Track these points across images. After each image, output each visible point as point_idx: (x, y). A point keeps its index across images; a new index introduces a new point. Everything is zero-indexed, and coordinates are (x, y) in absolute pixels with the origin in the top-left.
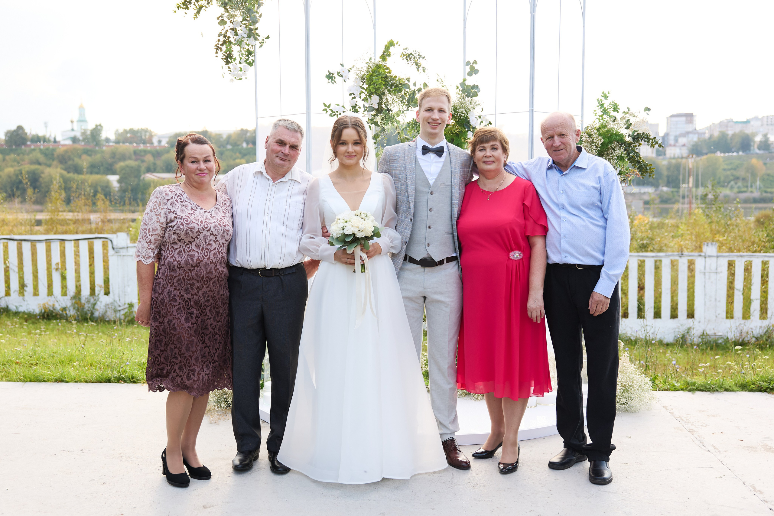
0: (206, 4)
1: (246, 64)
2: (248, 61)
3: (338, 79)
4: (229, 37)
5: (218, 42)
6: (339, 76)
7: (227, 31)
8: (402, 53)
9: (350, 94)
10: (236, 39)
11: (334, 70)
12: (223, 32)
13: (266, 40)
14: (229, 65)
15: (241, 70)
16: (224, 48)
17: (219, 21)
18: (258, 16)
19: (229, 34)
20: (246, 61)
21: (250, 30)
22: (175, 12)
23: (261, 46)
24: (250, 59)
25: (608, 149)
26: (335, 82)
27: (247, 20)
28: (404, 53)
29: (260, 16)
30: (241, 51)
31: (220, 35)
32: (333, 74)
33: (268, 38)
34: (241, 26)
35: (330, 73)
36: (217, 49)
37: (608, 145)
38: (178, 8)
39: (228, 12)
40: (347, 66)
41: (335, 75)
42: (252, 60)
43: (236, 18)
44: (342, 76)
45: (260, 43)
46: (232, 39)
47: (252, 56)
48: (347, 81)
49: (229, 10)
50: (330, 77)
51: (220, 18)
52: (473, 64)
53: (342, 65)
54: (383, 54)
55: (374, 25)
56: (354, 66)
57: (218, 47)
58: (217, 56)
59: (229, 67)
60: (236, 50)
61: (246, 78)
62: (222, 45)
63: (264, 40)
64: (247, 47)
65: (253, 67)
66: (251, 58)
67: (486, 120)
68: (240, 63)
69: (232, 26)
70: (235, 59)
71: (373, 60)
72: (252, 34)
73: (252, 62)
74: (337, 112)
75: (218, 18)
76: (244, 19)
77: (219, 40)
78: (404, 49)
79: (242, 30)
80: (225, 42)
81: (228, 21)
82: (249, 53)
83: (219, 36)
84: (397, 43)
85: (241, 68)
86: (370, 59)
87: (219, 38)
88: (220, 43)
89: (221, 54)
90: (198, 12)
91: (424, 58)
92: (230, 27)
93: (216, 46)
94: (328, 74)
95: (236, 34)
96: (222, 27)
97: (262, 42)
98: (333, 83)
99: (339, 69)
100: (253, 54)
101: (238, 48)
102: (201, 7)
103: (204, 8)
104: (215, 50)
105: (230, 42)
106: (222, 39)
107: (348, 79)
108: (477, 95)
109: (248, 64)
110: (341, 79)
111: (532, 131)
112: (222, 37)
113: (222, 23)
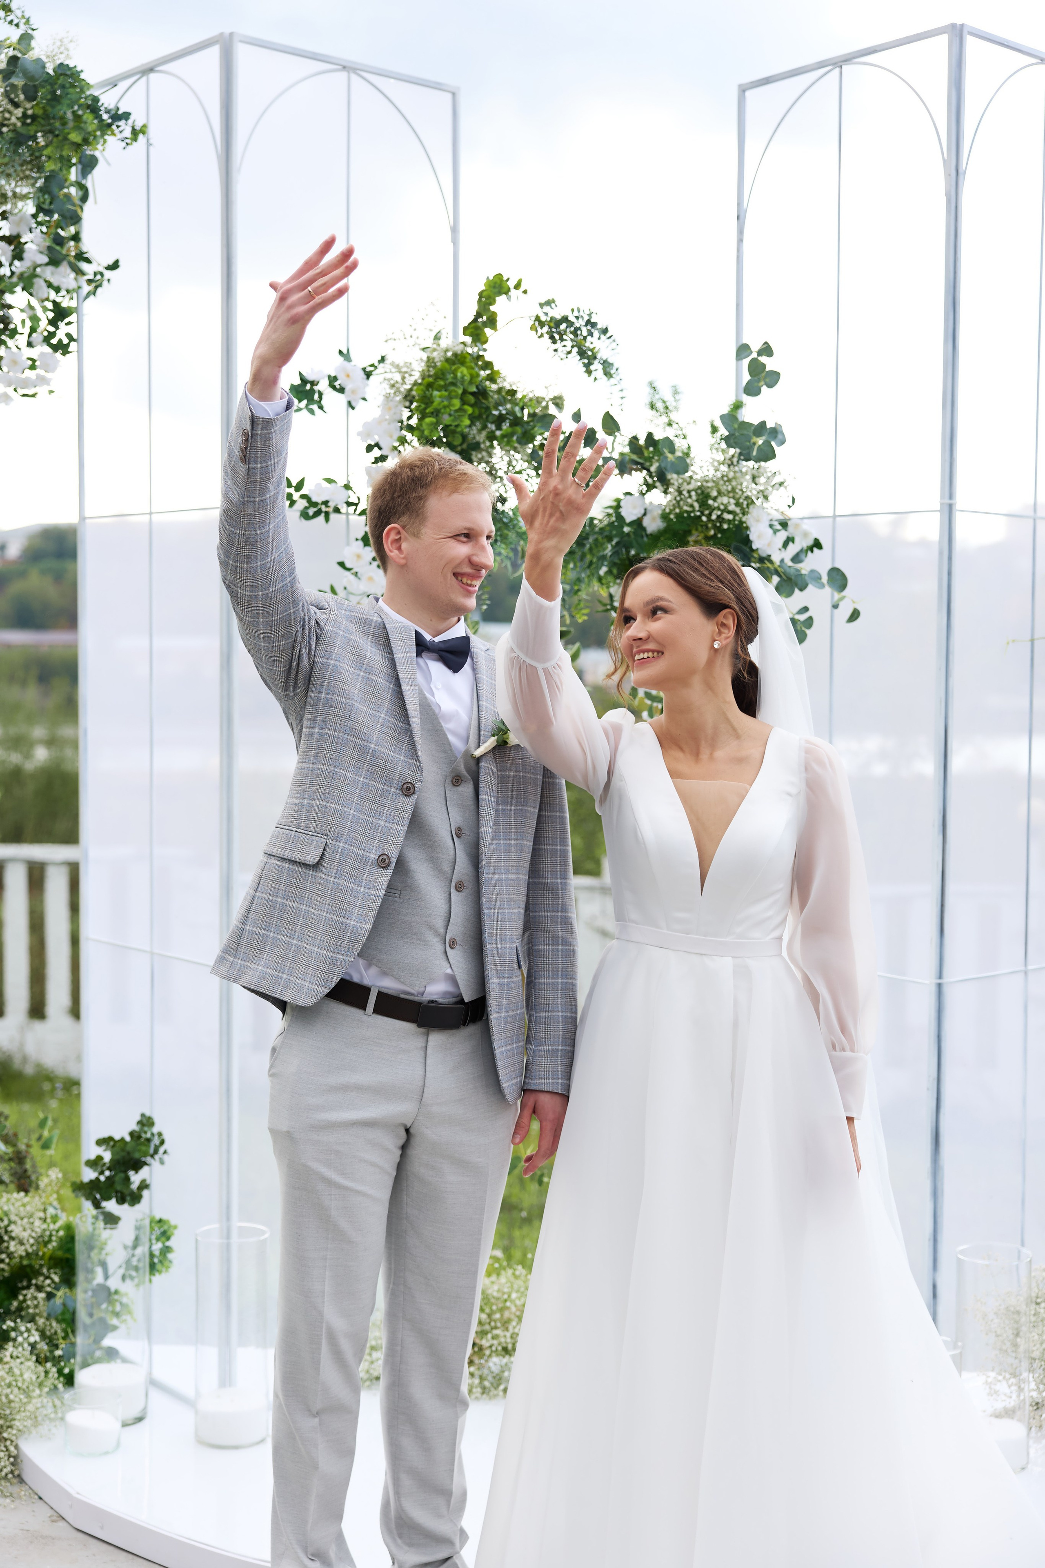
1: (47, 349)
3: (330, 398)
6: (334, 388)
8: (537, 318)
9: (369, 448)
10: (17, 272)
11: (319, 370)
13: (108, 274)
15: (33, 367)
20: (47, 340)
21: (59, 241)
23: (91, 296)
24: (62, 334)
26: (321, 408)
27: (48, 211)
28: (543, 318)
29: (88, 201)
30: (32, 307)
32: (313, 383)
33: (115, 266)
34: (32, 230)
35: (304, 381)
40: (361, 360)
41: (323, 385)
42: (69, 336)
44: (341, 390)
45: (90, 283)
47: (67, 324)
48: (360, 405)
50: (304, 391)
52: (760, 353)
53: (345, 355)
54: (475, 320)
55: (455, 230)
56: (383, 360)
61: (51, 392)
63: (102, 274)
65: (71, 358)
66: (62, 331)
67: (806, 535)
68: (30, 344)
70: (15, 333)
73: (65, 341)
74: (326, 503)
76: (42, 208)
78: (542, 307)
79: (34, 242)
82: (60, 314)
84: (517, 286)
85: (34, 361)
86: (437, 338)
91: (605, 331)
94: (298, 382)
95: (18, 255)
97: (96, 283)
98: (312, 412)
99: (335, 366)
100: (73, 318)
101: (24, 297)
107: (364, 399)
108: (773, 456)
109: (55, 348)
110: (342, 399)
111: (950, 573)
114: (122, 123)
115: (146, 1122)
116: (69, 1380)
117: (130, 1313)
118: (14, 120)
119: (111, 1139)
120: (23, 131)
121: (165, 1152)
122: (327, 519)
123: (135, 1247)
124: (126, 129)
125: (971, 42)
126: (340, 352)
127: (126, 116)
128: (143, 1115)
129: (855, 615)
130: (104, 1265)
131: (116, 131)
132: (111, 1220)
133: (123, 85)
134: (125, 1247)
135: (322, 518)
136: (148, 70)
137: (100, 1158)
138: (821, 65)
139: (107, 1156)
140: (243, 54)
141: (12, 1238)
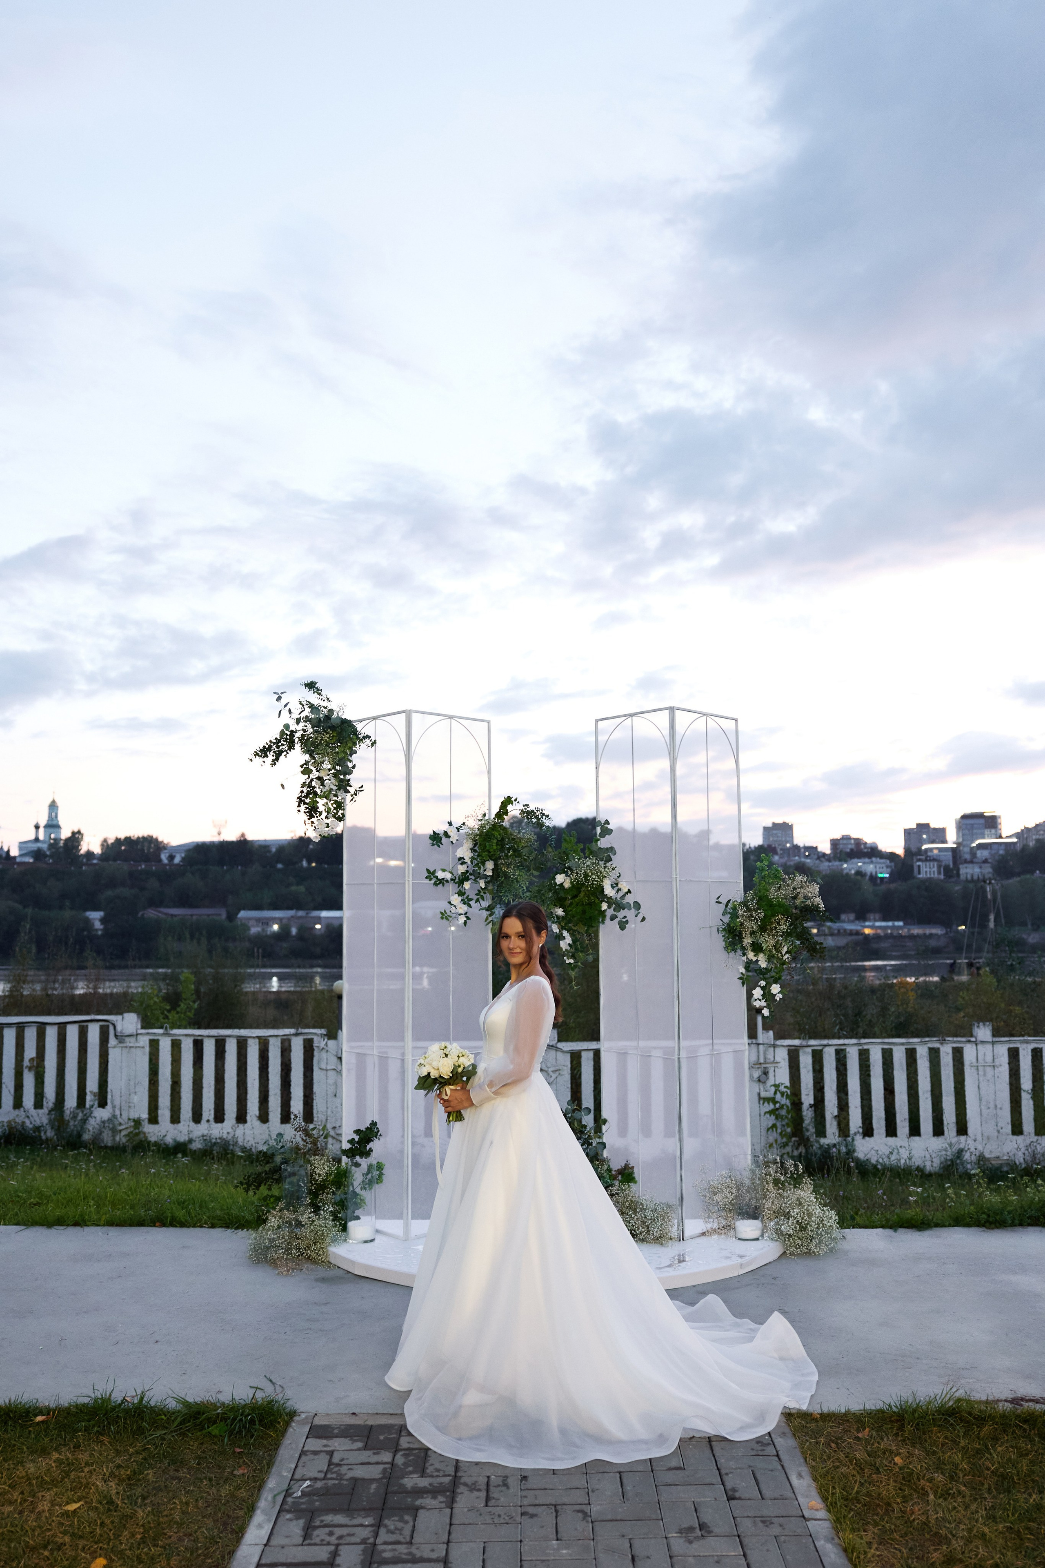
0: (287, 749)
2: (337, 816)
3: (444, 840)
4: (314, 787)
5: (300, 794)
6: (446, 836)
7: (312, 780)
8: (522, 810)
9: (460, 859)
10: (323, 791)
11: (441, 830)
12: (308, 782)
13: (358, 792)
14: (313, 819)
15: (328, 826)
16: (308, 801)
17: (302, 769)
18: (350, 765)
19: (314, 784)
20: (334, 816)
21: (341, 781)
22: (251, 760)
23: (352, 800)
24: (339, 814)
25: (772, 923)
27: (335, 769)
28: (524, 810)
29: (354, 767)
30: (327, 803)
31: (304, 785)
32: (439, 835)
33: (361, 790)
34: (329, 775)
35: (435, 834)
36: (300, 802)
37: (771, 919)
38: (255, 756)
39: (314, 758)
40: (456, 825)
41: (442, 835)
42: (342, 814)
43: (324, 766)
44: (449, 837)
45: (352, 796)
46: (319, 792)
47: (342, 809)
49: (315, 756)
50: (436, 838)
51: (305, 766)
52: (605, 824)
53: (450, 824)
54: (500, 811)
55: (489, 775)
56: (464, 824)
57: (301, 799)
58: (299, 811)
59: (312, 822)
60: (321, 803)
62: (306, 797)
63: (356, 792)
64: (335, 798)
66: (340, 812)
67: (624, 889)
68: (327, 817)
69: (317, 774)
70: (321, 813)
71: (487, 817)
72: (344, 785)
73: (341, 817)
74: (443, 879)
75: (302, 766)
76: (334, 768)
77: (302, 792)
78: (524, 806)
79: (329, 780)
80: (308, 793)
81: (314, 770)
82: (339, 806)
83: (302, 787)
84: (516, 800)
85: (328, 824)
86: (484, 815)
87: (303, 789)
88: (303, 794)
89: (303, 808)
90: (277, 759)
91: (547, 816)
92: (316, 777)
93: (298, 798)
94: (432, 834)
95: (323, 784)
96: (307, 776)
97: (355, 795)
98: (439, 846)
99: (446, 827)
100: (343, 807)
101: (325, 800)
102: (281, 752)
103: (285, 753)
104: (297, 803)
105: (315, 794)
106: (305, 790)
107: (458, 840)
108: (611, 860)
109: (336, 818)
110: (449, 840)
111: (677, 903)
112: (306, 788)
113: (306, 771)
114: (366, 740)
115: (374, 1124)
116: (344, 1229)
117: (365, 1203)
118: (326, 737)
119: (359, 1130)
120: (329, 741)
121: (380, 1135)
122: (443, 885)
123: (367, 1174)
124: (367, 741)
125: (677, 712)
126: (448, 822)
127: (368, 737)
128: (373, 1121)
129: (643, 919)
130: (352, 1184)
131: (364, 742)
132: (357, 1165)
133: (365, 722)
134: (363, 1174)
135: (441, 885)
136: (375, 718)
137: (353, 1139)
138: (625, 715)
139: (357, 1138)
140: (415, 717)
141: (316, 1174)
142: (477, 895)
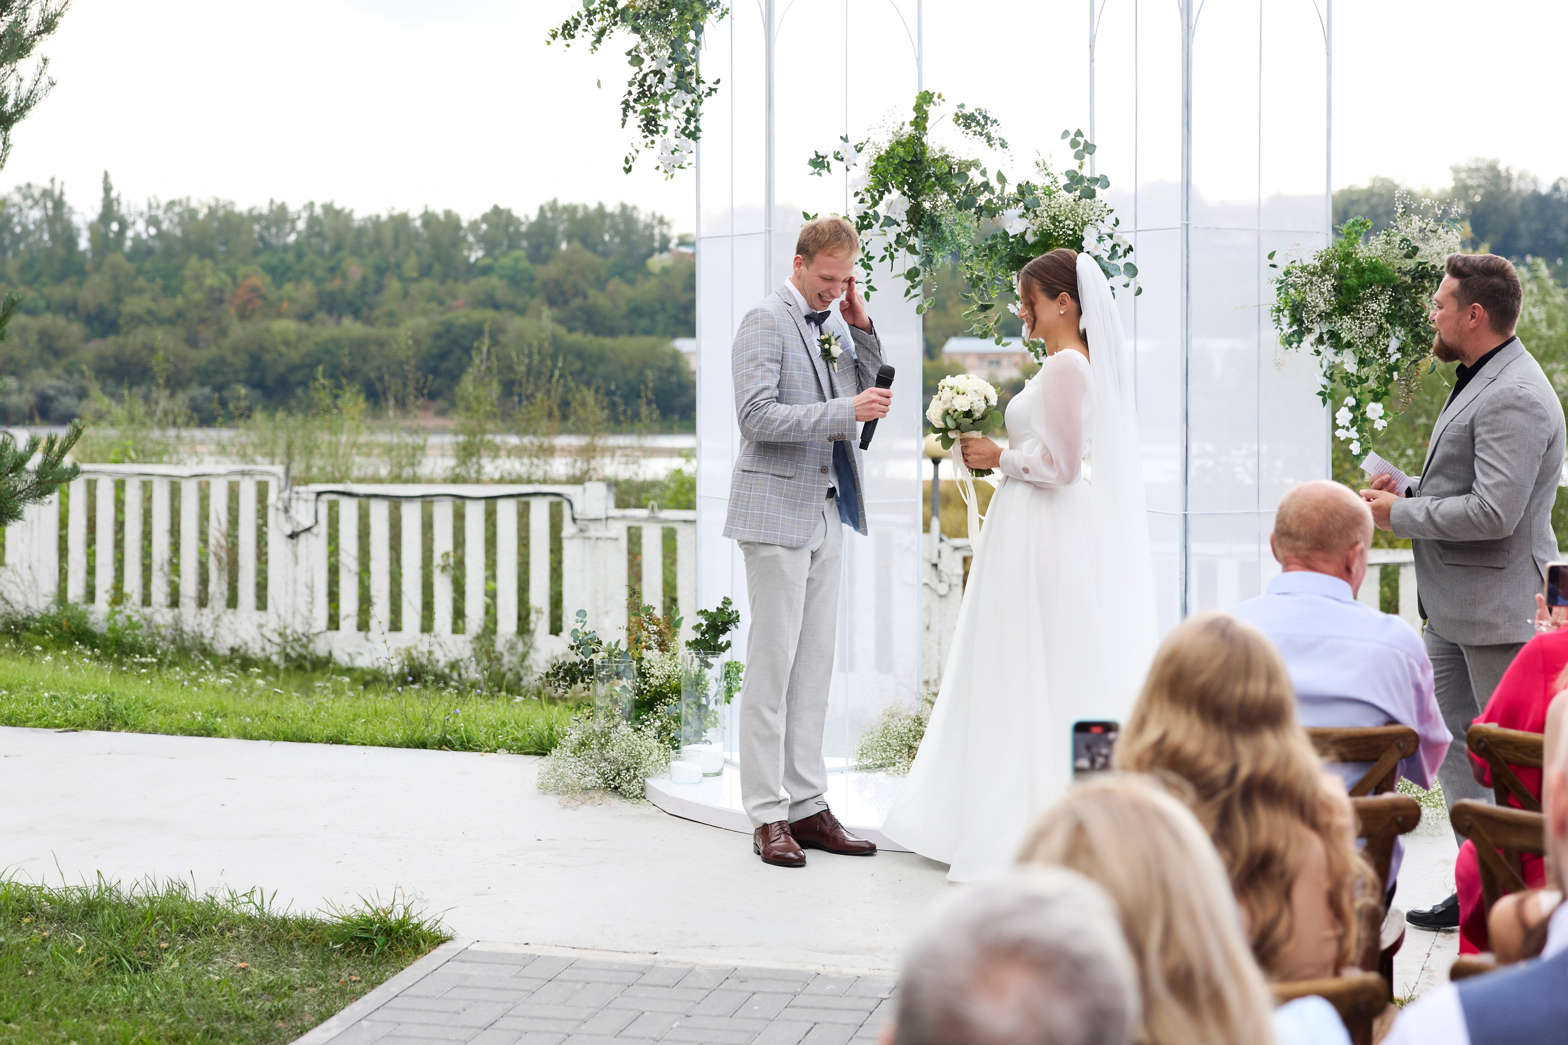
0: (608, 24)
1: (686, 137)
2: (687, 132)
3: (835, 165)
4: (649, 86)
5: (627, 97)
6: (837, 159)
7: (645, 75)
8: (955, 115)
9: (856, 194)
10: (664, 90)
11: (828, 149)
12: (639, 77)
13: (716, 86)
14: (654, 137)
16: (640, 107)
17: (629, 58)
19: (648, 81)
20: (684, 130)
22: (549, 43)
23: (705, 105)
24: (692, 128)
28: (960, 114)
31: (631, 84)
32: (824, 157)
34: (668, 67)
35: (818, 157)
36: (625, 110)
38: (553, 37)
39: (647, 41)
40: (853, 141)
41: (830, 158)
42: (695, 127)
43: (661, 52)
44: (842, 160)
48: (852, 168)
49: (650, 36)
50: (819, 163)
51: (634, 53)
53: (844, 140)
54: (916, 117)
55: (919, 60)
56: (868, 139)
59: (654, 142)
62: (635, 101)
63: (712, 88)
65: (698, 140)
68: (675, 135)
69: (654, 66)
70: (665, 129)
72: (685, 80)
75: (629, 53)
77: (630, 93)
78: (959, 109)
80: (641, 96)
81: (647, 58)
82: (691, 115)
84: (939, 97)
85: (678, 145)
87: (630, 88)
88: (631, 98)
89: (634, 118)
90: (598, 41)
92: (651, 69)
93: (624, 103)
94: (814, 157)
95: (662, 81)
96: (637, 69)
98: (825, 174)
99: (838, 145)
104: (621, 112)
106: (635, 89)
107: (855, 165)
109: (689, 136)
110: (841, 166)
111: (1187, 265)
112: (636, 86)
113: (637, 61)
115: (727, 603)
118: (655, 6)
119: (705, 612)
120: (661, 12)
124: (718, 11)
126: (842, 138)
128: (724, 598)
129: (1139, 291)
131: (713, 11)
132: (708, 665)
142: (886, 249)
